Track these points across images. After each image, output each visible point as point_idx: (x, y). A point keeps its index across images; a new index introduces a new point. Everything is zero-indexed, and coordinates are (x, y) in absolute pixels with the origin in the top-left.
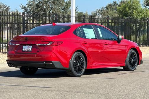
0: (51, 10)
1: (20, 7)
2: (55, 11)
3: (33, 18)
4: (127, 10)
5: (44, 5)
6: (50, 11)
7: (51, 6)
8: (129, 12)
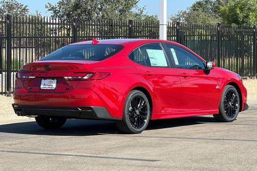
0: (100, 13)
1: (46, 7)
2: (107, 15)
3: (68, 26)
4: (238, 12)
5: (89, 3)
6: (98, 14)
7: (99, 6)
8: (241, 15)
